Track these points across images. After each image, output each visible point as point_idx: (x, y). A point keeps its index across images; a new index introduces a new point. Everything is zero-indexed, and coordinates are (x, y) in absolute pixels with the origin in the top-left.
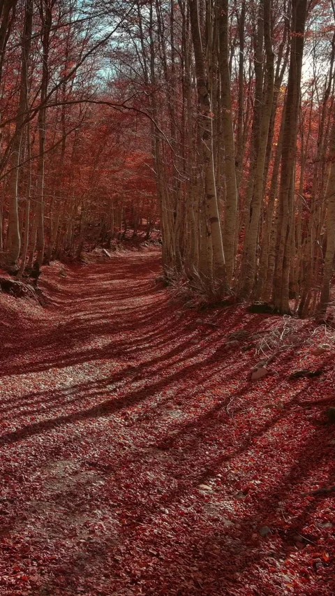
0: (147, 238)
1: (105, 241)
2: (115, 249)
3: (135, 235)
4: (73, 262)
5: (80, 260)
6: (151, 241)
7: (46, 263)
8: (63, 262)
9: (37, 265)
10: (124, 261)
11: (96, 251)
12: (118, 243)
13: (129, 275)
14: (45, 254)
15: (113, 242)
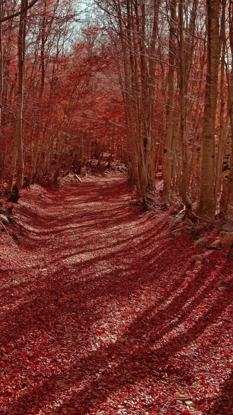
0: (109, 166)
1: (76, 168)
2: (85, 175)
3: (99, 164)
4: (51, 186)
5: (57, 184)
6: (112, 169)
7: (26, 186)
8: (43, 185)
9: (16, 189)
10: (92, 185)
11: (70, 176)
12: (87, 170)
13: (101, 197)
14: (25, 178)
15: (83, 169)
